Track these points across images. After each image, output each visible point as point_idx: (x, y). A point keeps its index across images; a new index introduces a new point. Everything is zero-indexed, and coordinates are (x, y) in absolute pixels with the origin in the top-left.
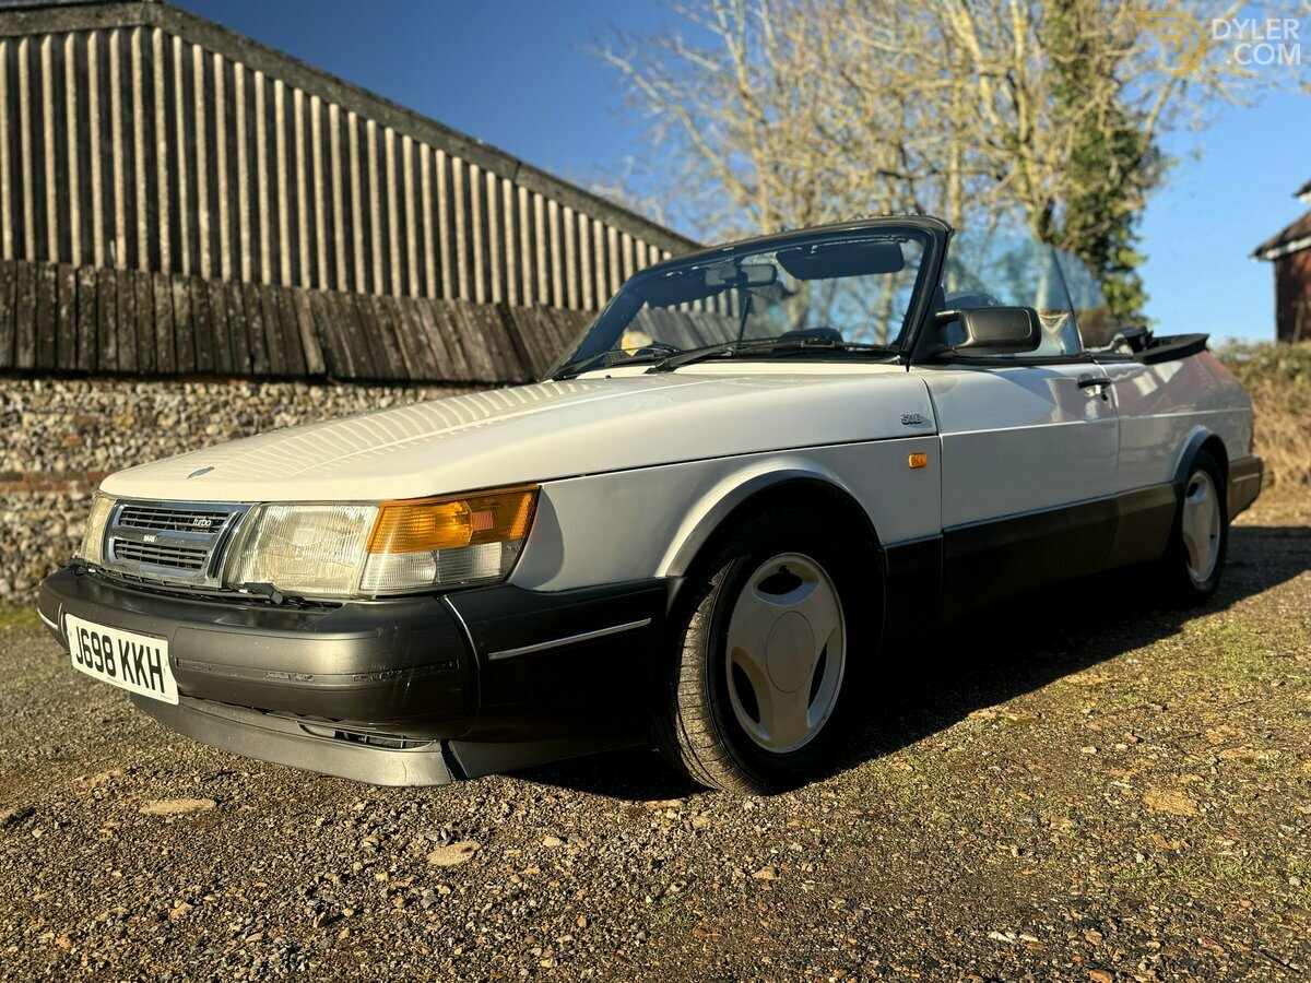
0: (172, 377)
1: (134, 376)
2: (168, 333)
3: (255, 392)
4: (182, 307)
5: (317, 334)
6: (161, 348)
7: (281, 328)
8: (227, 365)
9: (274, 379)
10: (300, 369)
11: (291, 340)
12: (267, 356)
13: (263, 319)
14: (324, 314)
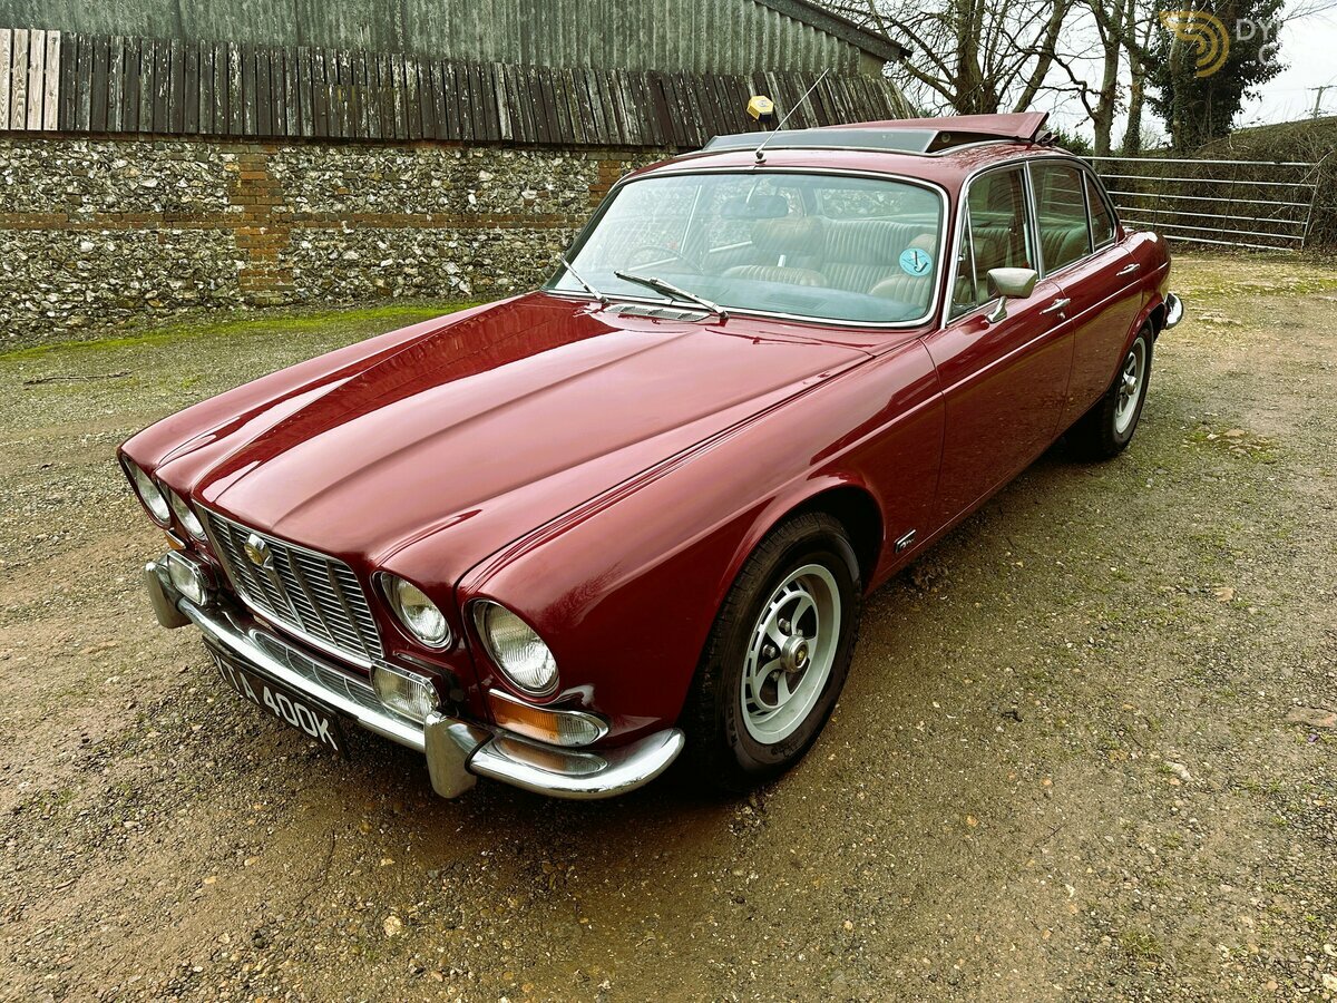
0: (407, 144)
1: (382, 143)
2: (402, 107)
3: (464, 155)
4: (411, 85)
5: (508, 104)
6: (398, 119)
7: (482, 101)
8: (444, 135)
9: (478, 144)
10: (496, 138)
11: (490, 111)
12: (472, 125)
13: (469, 92)
14: (514, 86)
